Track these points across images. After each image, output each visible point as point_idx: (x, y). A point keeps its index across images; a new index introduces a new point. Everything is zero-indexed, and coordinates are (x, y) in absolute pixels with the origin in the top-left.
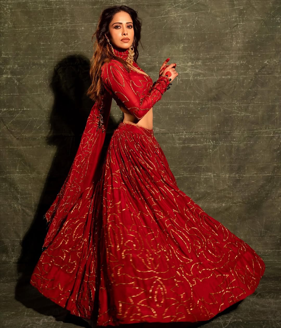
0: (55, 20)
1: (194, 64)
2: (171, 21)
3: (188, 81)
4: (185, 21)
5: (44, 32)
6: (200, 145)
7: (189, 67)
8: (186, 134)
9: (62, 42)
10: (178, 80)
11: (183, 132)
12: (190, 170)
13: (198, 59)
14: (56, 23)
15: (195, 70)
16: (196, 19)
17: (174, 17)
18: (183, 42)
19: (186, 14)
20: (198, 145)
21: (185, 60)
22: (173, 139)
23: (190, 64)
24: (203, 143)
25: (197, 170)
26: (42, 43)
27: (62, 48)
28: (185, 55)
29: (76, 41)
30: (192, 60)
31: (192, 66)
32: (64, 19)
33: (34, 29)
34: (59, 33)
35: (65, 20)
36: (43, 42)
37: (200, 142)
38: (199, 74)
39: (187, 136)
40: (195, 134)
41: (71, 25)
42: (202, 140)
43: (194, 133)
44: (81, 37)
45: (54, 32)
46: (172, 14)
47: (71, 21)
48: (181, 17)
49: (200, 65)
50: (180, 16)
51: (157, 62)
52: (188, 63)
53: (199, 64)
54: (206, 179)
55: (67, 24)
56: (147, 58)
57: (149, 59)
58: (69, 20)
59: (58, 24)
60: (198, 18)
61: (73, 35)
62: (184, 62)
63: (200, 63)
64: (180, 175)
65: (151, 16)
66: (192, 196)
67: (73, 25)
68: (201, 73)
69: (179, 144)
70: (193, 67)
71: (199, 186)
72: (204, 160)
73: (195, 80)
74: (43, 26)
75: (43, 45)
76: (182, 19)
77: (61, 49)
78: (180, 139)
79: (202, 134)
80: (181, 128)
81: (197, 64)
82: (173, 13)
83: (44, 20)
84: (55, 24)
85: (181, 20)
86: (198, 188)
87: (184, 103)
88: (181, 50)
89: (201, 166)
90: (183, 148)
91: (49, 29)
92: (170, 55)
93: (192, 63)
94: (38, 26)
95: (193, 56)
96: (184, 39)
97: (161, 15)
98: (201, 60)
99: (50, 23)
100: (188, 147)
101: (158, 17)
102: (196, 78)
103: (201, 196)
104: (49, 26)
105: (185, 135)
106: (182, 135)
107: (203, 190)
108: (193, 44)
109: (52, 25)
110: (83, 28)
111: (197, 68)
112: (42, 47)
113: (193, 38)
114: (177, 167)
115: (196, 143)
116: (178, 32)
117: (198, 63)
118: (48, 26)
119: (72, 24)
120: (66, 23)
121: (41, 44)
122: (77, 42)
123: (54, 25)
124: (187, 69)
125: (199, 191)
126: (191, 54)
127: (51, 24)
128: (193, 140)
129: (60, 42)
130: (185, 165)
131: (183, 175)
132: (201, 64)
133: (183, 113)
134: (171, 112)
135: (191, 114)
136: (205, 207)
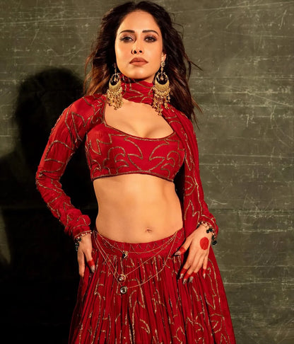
0: (40, 10)
1: (277, 93)
2: (241, 16)
3: (266, 120)
4: (265, 18)
5: (20, 30)
6: (282, 231)
7: (268, 97)
8: (259, 211)
9: (51, 50)
10: (249, 120)
11: (254, 209)
12: (263, 274)
13: (285, 84)
14: (41, 16)
15: (278, 102)
16: (285, 13)
17: (247, 11)
18: (260, 53)
19: (267, 4)
20: (279, 231)
21: (263, 84)
22: (239, 220)
23: (270, 91)
24: (287, 229)
25: (276, 273)
26: (16, 51)
27: (50, 59)
28: (263, 77)
29: (74, 48)
30: (274, 84)
31: (274, 95)
32: (54, 9)
33: (2, 25)
34: (46, 33)
35: (56, 11)
36: (18, 48)
37: (283, 226)
38: (285, 110)
39: (261, 216)
40: (275, 213)
41: (67, 19)
42: (286, 223)
43: (272, 211)
44: (83, 41)
45: (37, 31)
46: (243, 4)
47: (68, 12)
48: (258, 10)
49: (288, 95)
50: (257, 8)
51: (214, 88)
52: (267, 90)
53: (286, 92)
54: (289, 288)
55: (59, 18)
56: (197, 79)
57: (200, 81)
58: (63, 10)
59: (44, 17)
60: (288, 12)
61: (70, 37)
62: (260, 89)
63: (287, 90)
64: (246, 281)
65: (206, 6)
66: (264, 317)
67: (70, 19)
68: (288, 108)
69: (247, 228)
70: (276, 98)
71: (277, 300)
72: (288, 257)
73: (278, 120)
74: (18, 21)
75: (18, 54)
76: (259, 13)
77: (48, 60)
78: (248, 221)
79: (286, 213)
80: (251, 202)
81: (283, 92)
82: (245, 2)
83: (19, 10)
84: (39, 17)
85: (257, 15)
86: (275, 303)
87: (256, 159)
88: (256, 68)
89: (283, 267)
90: (253, 235)
91: (28, 26)
92: (236, 75)
93: (274, 90)
94: (10, 21)
95: (275, 78)
96: (263, 47)
97: (224, 6)
98: (290, 85)
99: (30, 15)
100: (262, 234)
101: (218, 9)
102: (279, 116)
103: (279, 317)
104: (29, 20)
105: (258, 213)
106: (253, 213)
107: (284, 307)
108: (277, 57)
109: (33, 20)
110: (87, 25)
111: (282, 99)
112: (15, 57)
113: (278, 46)
114: (240, 268)
115: (275, 228)
116: (251, 36)
117: (285, 90)
118: (27, 20)
119: (68, 17)
120: (57, 16)
121: (14, 52)
122: (76, 50)
123: (37, 20)
124: (265, 100)
125: (277, 308)
126: (273, 75)
127: (33, 17)
128: (270, 222)
129: (48, 48)
130: (255, 264)
131: (251, 281)
132: (290, 92)
133: (256, 176)
134: (236, 174)
135: (269, 179)
136: (286, 335)
